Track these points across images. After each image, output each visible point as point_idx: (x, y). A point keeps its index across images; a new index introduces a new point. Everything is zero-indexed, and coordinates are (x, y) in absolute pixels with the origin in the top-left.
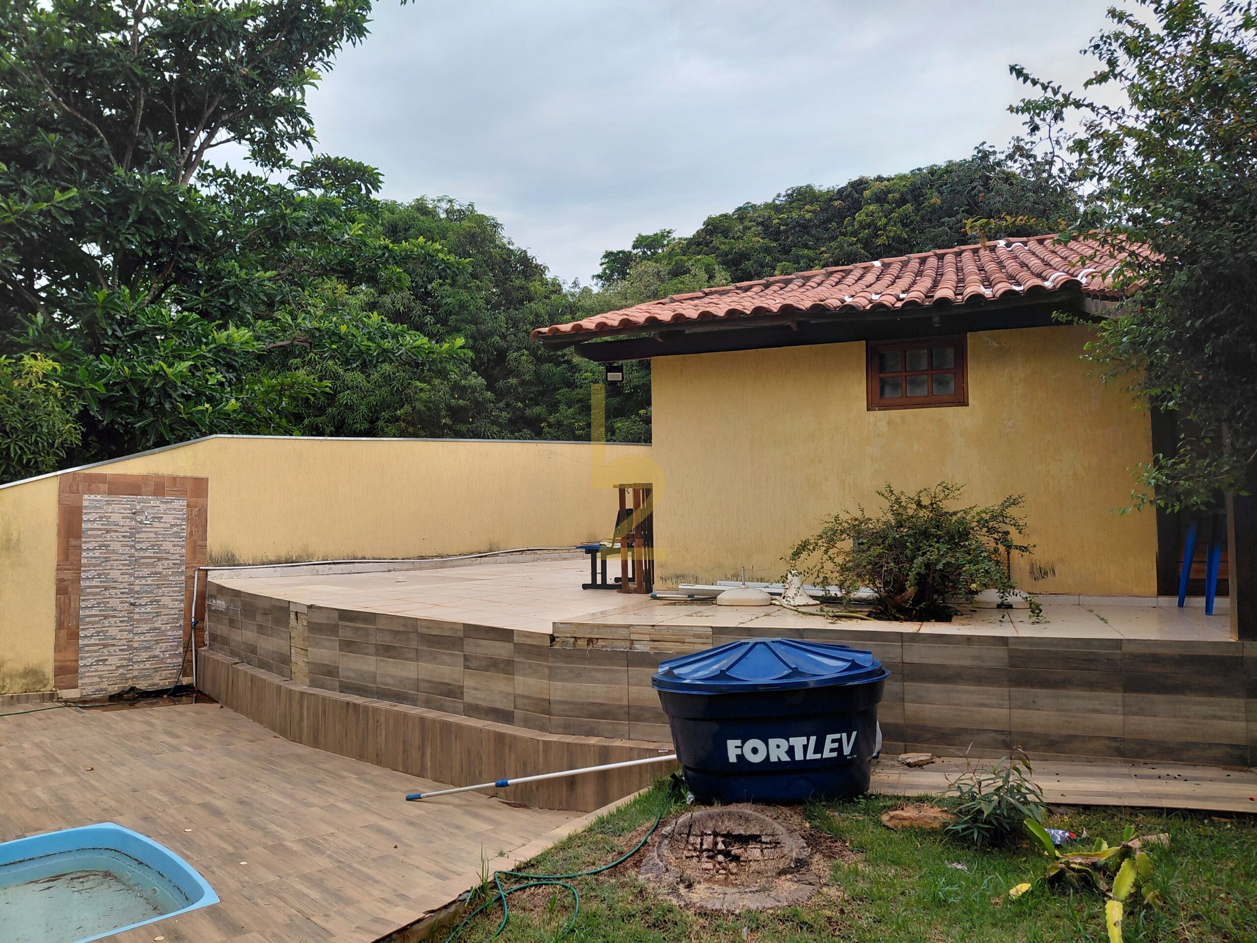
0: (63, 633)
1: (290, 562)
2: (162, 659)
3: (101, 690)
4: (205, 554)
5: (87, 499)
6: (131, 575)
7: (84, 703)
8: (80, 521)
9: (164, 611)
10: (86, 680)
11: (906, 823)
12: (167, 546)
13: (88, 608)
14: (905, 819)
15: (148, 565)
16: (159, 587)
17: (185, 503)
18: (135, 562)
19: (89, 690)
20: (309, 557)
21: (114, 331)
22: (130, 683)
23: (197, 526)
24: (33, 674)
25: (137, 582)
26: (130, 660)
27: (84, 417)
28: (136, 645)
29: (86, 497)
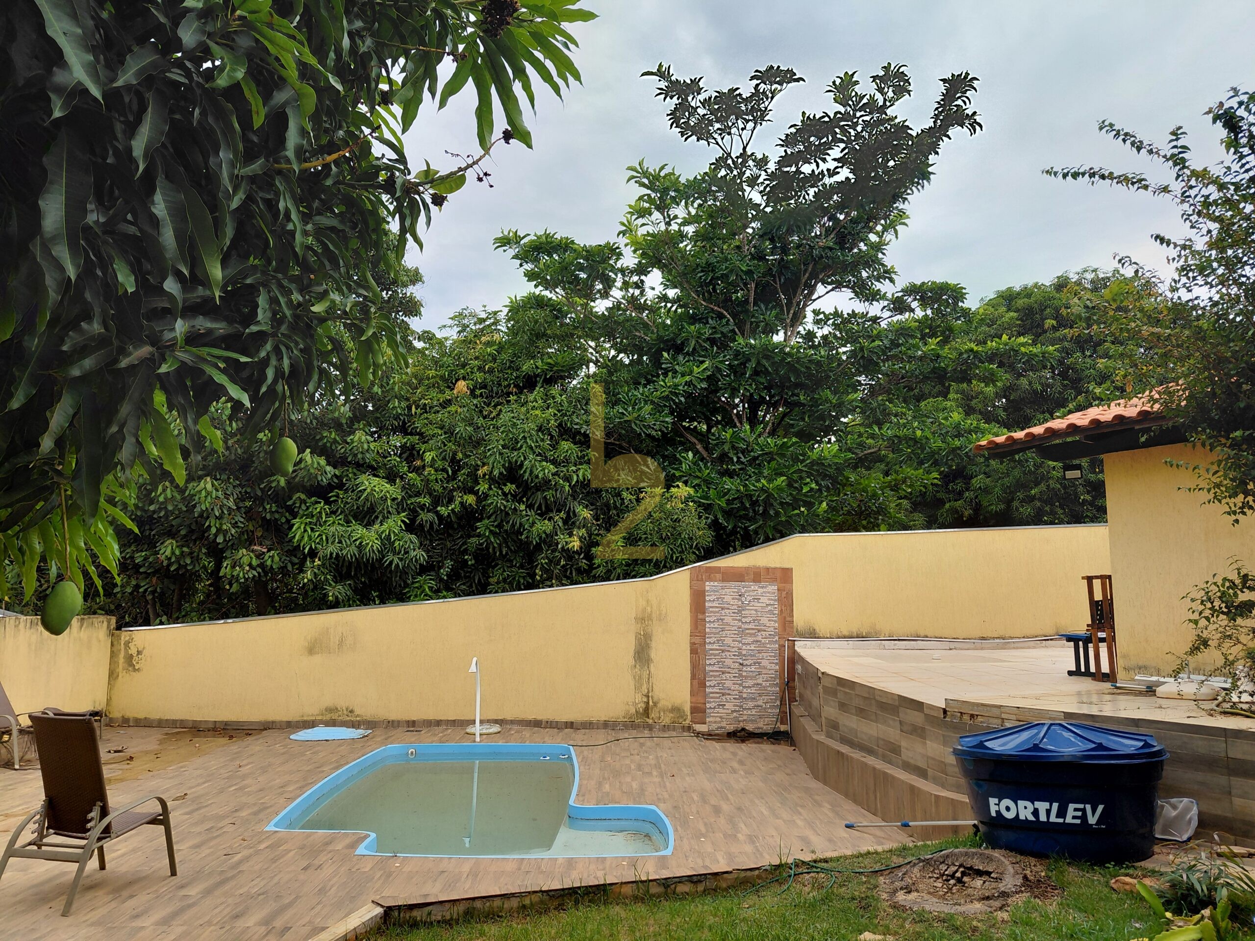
0: (696, 682)
1: (861, 637)
2: (765, 708)
3: (722, 728)
4: (792, 628)
5: (708, 585)
6: (740, 642)
7: (709, 736)
8: (705, 601)
9: (764, 671)
10: (711, 719)
11: (1127, 887)
12: (764, 620)
13: (711, 665)
14: (1127, 884)
15: (751, 634)
16: (759, 652)
17: (776, 588)
18: (742, 632)
19: (714, 727)
20: (876, 634)
21: (739, 458)
22: (741, 725)
23: (785, 606)
24: (676, 710)
25: (744, 647)
26: (741, 707)
27: (715, 525)
28: (745, 696)
29: (707, 583)
